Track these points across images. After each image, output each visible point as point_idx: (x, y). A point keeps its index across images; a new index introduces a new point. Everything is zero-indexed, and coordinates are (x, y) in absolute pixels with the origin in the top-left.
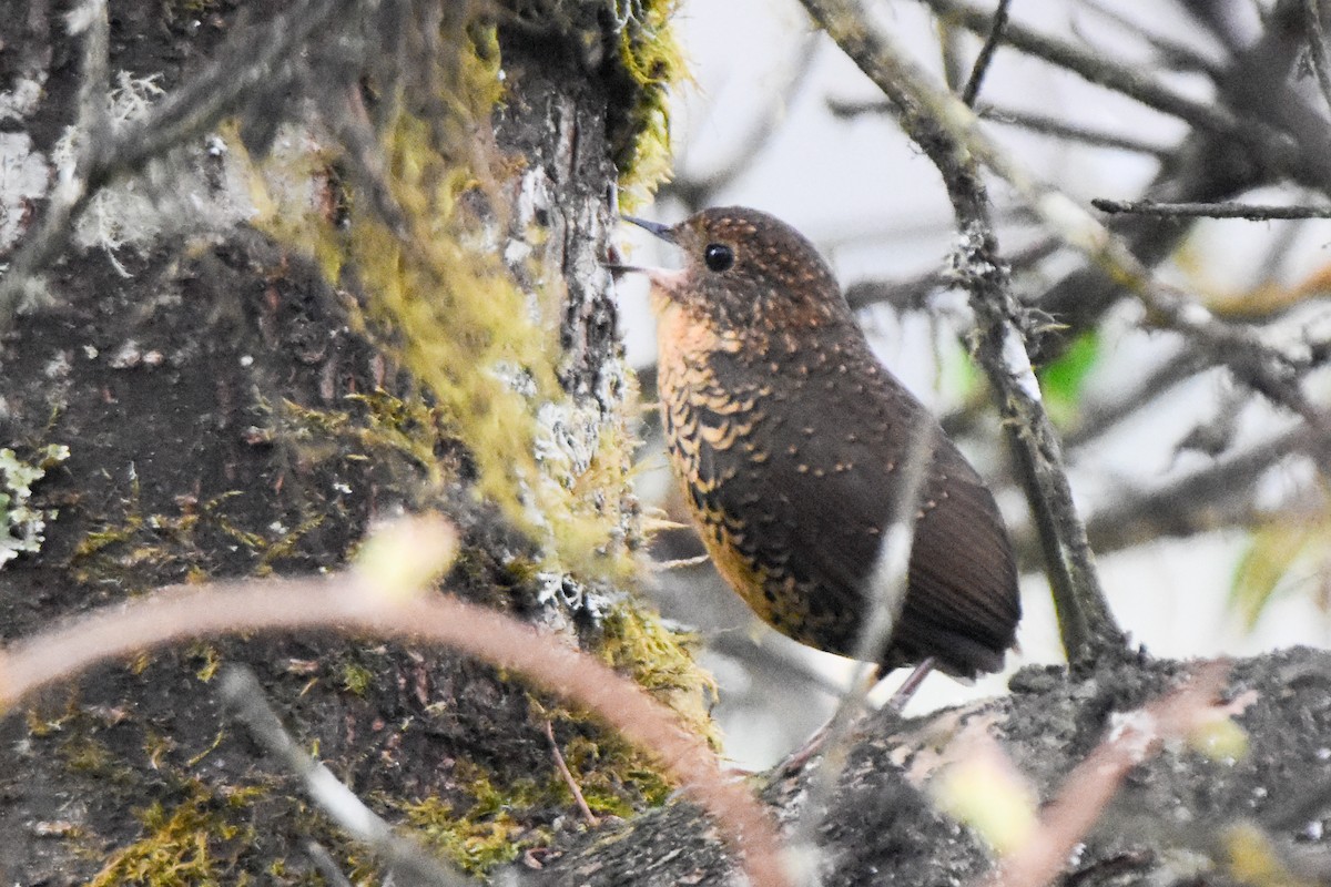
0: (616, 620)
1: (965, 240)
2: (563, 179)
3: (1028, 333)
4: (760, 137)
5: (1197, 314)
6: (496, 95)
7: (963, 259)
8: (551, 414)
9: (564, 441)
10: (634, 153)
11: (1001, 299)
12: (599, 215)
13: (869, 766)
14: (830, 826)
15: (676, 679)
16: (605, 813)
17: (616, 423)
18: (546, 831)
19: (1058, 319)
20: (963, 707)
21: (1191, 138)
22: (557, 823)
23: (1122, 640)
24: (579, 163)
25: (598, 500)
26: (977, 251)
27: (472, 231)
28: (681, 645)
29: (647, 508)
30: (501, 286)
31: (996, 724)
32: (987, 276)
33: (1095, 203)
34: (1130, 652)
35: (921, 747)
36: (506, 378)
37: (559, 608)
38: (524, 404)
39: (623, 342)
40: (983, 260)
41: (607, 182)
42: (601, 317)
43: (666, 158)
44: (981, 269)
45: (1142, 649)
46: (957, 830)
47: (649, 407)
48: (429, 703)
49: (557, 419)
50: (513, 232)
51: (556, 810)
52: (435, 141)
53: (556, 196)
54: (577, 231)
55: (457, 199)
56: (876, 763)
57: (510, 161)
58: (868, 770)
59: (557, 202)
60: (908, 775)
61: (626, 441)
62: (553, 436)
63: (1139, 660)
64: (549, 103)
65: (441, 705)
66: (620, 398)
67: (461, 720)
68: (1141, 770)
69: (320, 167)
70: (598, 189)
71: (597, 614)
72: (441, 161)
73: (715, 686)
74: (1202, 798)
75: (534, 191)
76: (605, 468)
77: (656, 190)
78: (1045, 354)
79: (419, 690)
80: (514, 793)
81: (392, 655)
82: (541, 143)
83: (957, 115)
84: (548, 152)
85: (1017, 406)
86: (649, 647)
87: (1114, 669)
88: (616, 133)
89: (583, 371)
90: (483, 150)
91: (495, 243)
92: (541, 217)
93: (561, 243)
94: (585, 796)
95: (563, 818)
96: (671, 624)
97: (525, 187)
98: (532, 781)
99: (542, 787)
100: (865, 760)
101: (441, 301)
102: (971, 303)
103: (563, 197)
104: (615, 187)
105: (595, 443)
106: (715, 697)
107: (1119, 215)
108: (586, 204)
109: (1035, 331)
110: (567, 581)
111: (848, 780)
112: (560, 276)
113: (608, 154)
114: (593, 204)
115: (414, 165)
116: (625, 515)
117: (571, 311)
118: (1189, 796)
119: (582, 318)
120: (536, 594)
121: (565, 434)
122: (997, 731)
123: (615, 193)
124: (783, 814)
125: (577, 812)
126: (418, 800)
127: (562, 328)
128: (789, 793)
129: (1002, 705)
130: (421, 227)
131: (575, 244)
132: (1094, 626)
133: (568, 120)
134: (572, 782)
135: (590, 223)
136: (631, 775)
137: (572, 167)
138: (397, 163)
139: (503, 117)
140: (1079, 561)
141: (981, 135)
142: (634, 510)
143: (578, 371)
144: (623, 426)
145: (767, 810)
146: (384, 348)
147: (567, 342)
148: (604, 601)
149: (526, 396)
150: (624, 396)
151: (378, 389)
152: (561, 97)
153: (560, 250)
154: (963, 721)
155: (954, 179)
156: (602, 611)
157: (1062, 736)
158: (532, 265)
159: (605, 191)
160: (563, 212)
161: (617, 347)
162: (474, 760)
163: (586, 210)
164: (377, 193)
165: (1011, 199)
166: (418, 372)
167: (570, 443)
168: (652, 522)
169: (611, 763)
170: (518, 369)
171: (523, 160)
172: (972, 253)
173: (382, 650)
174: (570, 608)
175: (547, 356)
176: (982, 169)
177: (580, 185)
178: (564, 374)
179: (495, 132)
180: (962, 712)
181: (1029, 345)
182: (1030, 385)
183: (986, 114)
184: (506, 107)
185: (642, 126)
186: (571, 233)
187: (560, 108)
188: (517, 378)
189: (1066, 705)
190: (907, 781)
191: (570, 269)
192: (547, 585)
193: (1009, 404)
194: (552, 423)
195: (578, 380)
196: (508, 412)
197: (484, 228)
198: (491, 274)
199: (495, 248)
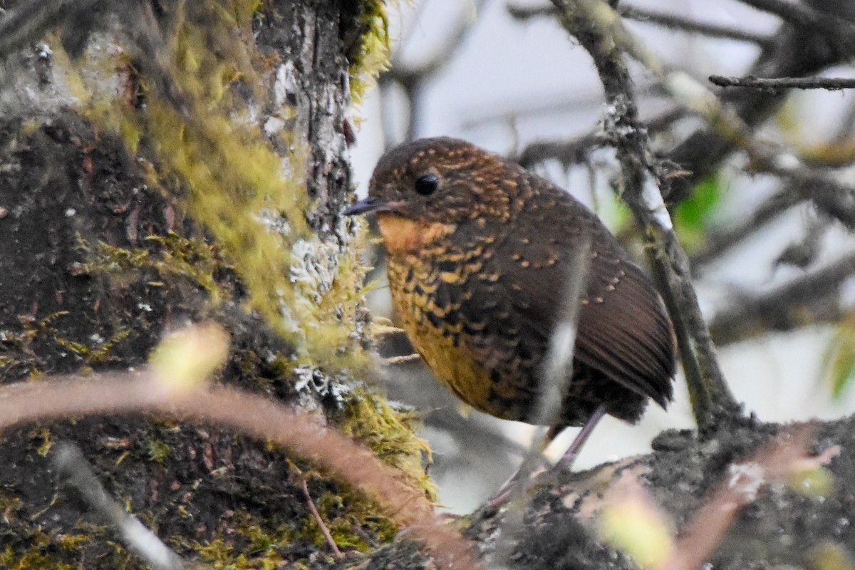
0: (355, 402)
1: (612, 109)
2: (308, 69)
3: (661, 179)
4: (459, 36)
5: (789, 161)
6: (255, 6)
7: (611, 124)
8: (302, 248)
9: (312, 268)
10: (361, 50)
11: (640, 153)
12: (335, 97)
13: (547, 509)
14: (519, 555)
15: (401, 447)
16: (349, 548)
17: (352, 253)
18: (304, 563)
19: (685, 168)
20: (617, 462)
21: (783, 30)
22: (313, 557)
23: (737, 408)
24: (319, 58)
25: (339, 312)
26: (622, 117)
27: (238, 110)
28: (404, 420)
29: (376, 318)
30: (262, 152)
31: (643, 475)
32: (629, 136)
33: (711, 79)
34: (744, 419)
35: (587, 493)
36: (267, 221)
37: (311, 394)
38: (281, 240)
39: (356, 192)
40: (627, 124)
41: (341, 71)
42: (339, 173)
43: (384, 52)
44: (624, 131)
45: (752, 415)
46: (615, 556)
47: (376, 241)
48: (214, 468)
49: (306, 251)
50: (269, 111)
51: (311, 547)
52: (209, 42)
53: (303, 83)
54: (319, 108)
55: (227, 87)
56: (552, 506)
57: (267, 56)
58: (546, 512)
59: (303, 88)
60: (577, 515)
61: (359, 267)
62: (303, 264)
63: (750, 424)
64: (295, 14)
65: (222, 470)
66: (354, 235)
67: (238, 481)
68: (754, 507)
69: (123, 65)
70: (334, 77)
71: (340, 398)
72: (214, 59)
73: (430, 451)
74: (799, 527)
75: (285, 80)
76: (344, 287)
77: (378, 77)
78: (675, 195)
79: (206, 459)
80: (280, 535)
81: (185, 433)
82: (291, 43)
83: (605, 14)
84: (296, 49)
85: (655, 234)
86: (380, 422)
87: (732, 431)
88: (347, 33)
89: (326, 215)
90: (245, 48)
91: (256, 119)
92: (291, 99)
93: (307, 118)
94: (333, 536)
95: (317, 553)
96: (396, 404)
97: (278, 76)
98: (293, 526)
99: (300, 530)
100: (544, 504)
101: (216, 163)
102: (618, 157)
103: (307, 83)
104: (347, 75)
105: (336, 270)
106: (431, 459)
107: (730, 88)
108: (325, 89)
109: (667, 177)
110: (316, 373)
111: (532, 521)
112: (307, 144)
113: (341, 51)
114: (331, 88)
115: (193, 61)
116: (359, 324)
117: (316, 169)
118: (790, 526)
119: (324, 175)
120: (293, 384)
121: (313, 263)
122: (645, 480)
123: (347, 79)
124: (483, 547)
125: (328, 548)
126: (207, 542)
127: (309, 183)
128: (488, 530)
129: (648, 460)
130: (199, 108)
131: (317, 120)
132: (715, 398)
133: (310, 25)
134: (323, 526)
135: (328, 103)
136: (368, 520)
137: (314, 61)
138: (180, 59)
139: (261, 24)
140: (703, 350)
141: (623, 28)
142: (366, 319)
143: (322, 215)
144: (358, 256)
145: (471, 544)
146: (174, 201)
147: (313, 192)
148: (344, 388)
149: (282, 235)
150: (357, 234)
151: (170, 232)
152: (305, 8)
153: (306, 124)
154: (618, 473)
155: (603, 63)
156: (343, 395)
157: (693, 483)
158: (285, 136)
159: (339, 78)
160: (309, 96)
161: (351, 196)
162: (249, 510)
163: (325, 94)
164: (166, 83)
165: (646, 77)
166: (200, 218)
167: (316, 268)
168: (380, 328)
169: (352, 511)
170: (276, 214)
171: (277, 56)
172: (618, 119)
173: (177, 429)
174: (319, 395)
175: (298, 204)
176: (625, 55)
177: (321, 74)
178: (311, 218)
179: (256, 35)
180: (617, 466)
181: (662, 188)
182: (664, 219)
183: (627, 13)
184: (263, 16)
185: (367, 28)
186: (315, 111)
187: (304, 16)
188: (276, 220)
189: (695, 459)
190: (576, 519)
191: (314, 139)
192: (302, 377)
193: (648, 233)
194: (302, 254)
195: (321, 221)
196: (268, 246)
197: (247, 108)
198: (253, 141)
199: (257, 123)
